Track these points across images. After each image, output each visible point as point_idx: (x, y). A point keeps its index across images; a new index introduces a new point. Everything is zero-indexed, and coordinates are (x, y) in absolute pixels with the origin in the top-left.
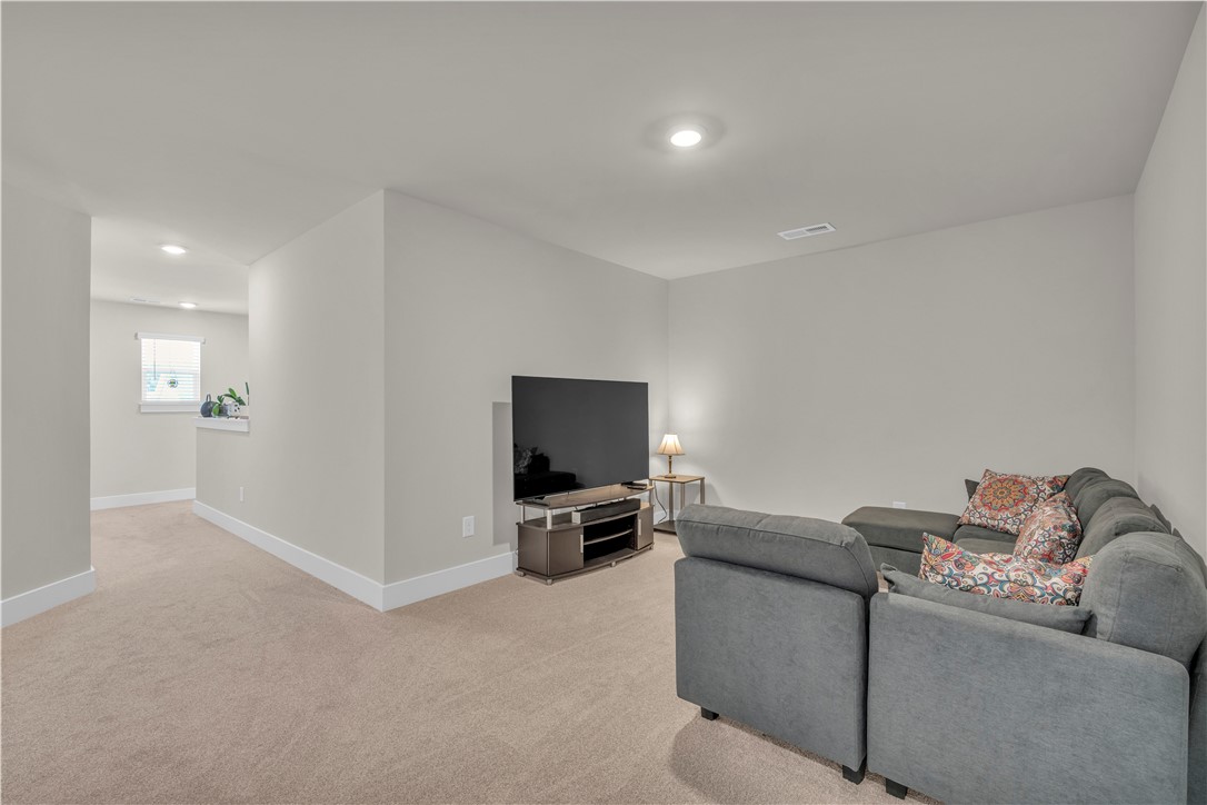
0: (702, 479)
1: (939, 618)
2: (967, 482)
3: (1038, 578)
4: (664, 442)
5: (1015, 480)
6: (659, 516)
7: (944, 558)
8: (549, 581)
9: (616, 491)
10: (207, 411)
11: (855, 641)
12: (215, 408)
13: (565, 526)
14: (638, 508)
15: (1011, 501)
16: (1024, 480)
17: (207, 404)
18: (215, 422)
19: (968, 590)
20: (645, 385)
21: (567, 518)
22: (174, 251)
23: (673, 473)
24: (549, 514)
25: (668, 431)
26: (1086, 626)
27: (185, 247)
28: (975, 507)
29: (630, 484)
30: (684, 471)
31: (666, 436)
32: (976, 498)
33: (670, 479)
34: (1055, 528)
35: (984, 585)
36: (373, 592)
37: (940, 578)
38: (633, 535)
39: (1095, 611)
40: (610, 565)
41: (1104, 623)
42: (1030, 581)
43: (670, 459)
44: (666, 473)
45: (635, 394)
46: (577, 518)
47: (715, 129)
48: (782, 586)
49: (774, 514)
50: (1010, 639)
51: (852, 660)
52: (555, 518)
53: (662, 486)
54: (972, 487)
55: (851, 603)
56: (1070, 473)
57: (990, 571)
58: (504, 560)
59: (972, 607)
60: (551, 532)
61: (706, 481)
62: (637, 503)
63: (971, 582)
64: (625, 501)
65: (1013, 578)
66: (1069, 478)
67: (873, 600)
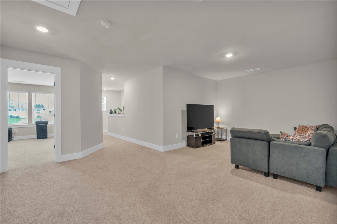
0: (226, 128)
1: (283, 144)
2: (294, 128)
3: (302, 139)
4: (217, 119)
5: (306, 127)
6: (216, 137)
7: (284, 135)
8: (195, 148)
9: (206, 130)
10: (111, 112)
11: (267, 150)
12: (113, 112)
13: (198, 136)
14: (212, 134)
15: (305, 131)
16: (308, 127)
17: (111, 111)
18: (113, 115)
19: (289, 141)
20: (213, 106)
21: (198, 135)
22: (113, 79)
23: (219, 127)
24: (194, 134)
25: (217, 117)
26: (310, 145)
27: (115, 78)
28: (296, 133)
29: (210, 129)
30: (221, 126)
31: (217, 118)
32: (296, 131)
33: (218, 128)
34: (311, 134)
35: (292, 140)
36: (161, 148)
37: (283, 139)
38: (211, 140)
39: (311, 142)
40: (207, 146)
41: (312, 144)
42: (301, 139)
43: (218, 123)
44: (217, 127)
45: (211, 108)
46: (200, 135)
47: (235, 54)
48: (253, 141)
49: (250, 129)
50: (296, 147)
51: (267, 153)
52: (196, 135)
53: (217, 129)
54: (295, 129)
55: (267, 143)
56: (320, 125)
57: (293, 137)
58: (184, 144)
59: (289, 143)
60: (195, 137)
61: (227, 129)
62: (212, 133)
63: (289, 140)
64: (208, 132)
65: (297, 138)
66: (319, 126)
67: (270, 142)
